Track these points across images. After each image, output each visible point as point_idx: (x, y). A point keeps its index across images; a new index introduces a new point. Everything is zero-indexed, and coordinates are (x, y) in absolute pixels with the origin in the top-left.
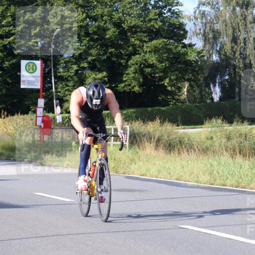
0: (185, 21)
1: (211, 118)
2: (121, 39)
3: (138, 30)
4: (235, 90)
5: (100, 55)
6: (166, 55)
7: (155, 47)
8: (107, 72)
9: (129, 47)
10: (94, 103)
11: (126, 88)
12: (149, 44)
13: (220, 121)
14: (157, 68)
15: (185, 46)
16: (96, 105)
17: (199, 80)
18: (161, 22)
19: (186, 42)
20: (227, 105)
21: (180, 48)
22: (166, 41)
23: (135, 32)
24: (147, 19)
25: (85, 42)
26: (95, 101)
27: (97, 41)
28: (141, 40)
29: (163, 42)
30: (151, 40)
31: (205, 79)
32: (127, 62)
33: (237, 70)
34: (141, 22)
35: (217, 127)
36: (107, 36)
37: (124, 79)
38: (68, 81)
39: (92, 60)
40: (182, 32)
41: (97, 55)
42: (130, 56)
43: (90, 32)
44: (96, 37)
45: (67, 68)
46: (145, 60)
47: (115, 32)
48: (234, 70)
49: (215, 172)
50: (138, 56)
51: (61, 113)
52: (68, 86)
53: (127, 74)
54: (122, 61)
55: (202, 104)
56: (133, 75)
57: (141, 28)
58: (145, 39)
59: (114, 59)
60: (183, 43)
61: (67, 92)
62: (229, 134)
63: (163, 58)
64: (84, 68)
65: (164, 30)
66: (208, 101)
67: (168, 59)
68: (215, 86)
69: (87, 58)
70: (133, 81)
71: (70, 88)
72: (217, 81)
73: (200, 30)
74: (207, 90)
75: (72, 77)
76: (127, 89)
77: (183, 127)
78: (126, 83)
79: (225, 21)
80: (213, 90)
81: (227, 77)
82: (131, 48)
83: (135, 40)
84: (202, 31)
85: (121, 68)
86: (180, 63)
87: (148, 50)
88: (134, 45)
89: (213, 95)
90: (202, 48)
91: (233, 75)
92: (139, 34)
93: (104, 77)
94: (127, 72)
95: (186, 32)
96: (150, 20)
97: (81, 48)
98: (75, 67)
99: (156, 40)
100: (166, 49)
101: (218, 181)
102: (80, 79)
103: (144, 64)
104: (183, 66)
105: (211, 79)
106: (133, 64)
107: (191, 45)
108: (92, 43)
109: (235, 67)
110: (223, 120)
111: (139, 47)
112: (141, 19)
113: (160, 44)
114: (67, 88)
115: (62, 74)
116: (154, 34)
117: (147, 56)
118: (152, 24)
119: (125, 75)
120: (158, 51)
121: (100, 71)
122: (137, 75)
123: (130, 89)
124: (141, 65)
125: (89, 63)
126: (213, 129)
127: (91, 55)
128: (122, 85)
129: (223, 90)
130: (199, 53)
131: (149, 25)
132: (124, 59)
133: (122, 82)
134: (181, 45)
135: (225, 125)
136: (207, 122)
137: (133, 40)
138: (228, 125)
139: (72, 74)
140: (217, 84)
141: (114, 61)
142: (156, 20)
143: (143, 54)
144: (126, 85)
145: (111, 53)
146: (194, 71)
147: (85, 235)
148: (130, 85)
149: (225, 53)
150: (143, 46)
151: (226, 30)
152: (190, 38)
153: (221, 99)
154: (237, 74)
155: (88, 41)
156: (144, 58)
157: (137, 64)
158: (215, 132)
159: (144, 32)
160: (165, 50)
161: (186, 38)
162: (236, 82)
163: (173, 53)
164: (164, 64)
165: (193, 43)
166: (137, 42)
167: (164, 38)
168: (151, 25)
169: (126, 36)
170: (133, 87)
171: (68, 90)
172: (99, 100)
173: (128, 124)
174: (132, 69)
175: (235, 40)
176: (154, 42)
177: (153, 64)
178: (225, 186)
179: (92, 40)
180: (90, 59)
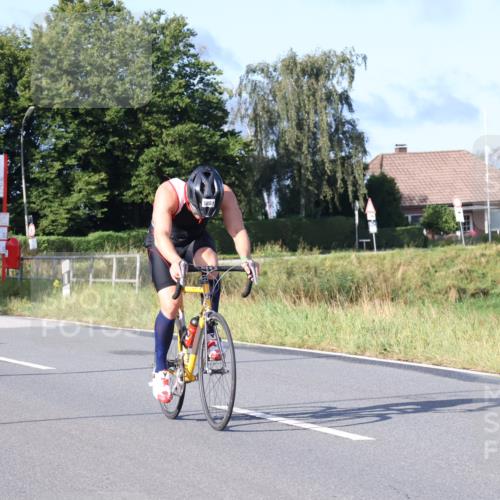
0: (225, 96)
1: (263, 243)
2: (128, 124)
3: (155, 109)
4: (299, 201)
5: (96, 146)
6: (196, 148)
7: (180, 135)
8: (106, 172)
9: (140, 135)
10: (203, 205)
11: (135, 198)
12: (171, 131)
13: (277, 248)
14: (183, 168)
15: (224, 135)
16: (207, 208)
17: (246, 186)
18: (189, 97)
19: (226, 128)
20: (288, 223)
21: (217, 138)
22: (196, 125)
23: (150, 113)
24: (168, 93)
25: (73, 126)
26: (205, 203)
27: (92, 126)
28: (158, 125)
29: (192, 128)
30: (173, 125)
31: (256, 184)
32: (137, 157)
33: (303, 171)
34: (159, 97)
35: (273, 256)
36: (107, 118)
37: (133, 184)
38: (47, 186)
39: (83, 154)
40: (220, 114)
41: (90, 146)
42: (141, 149)
43: (81, 111)
44: (91, 119)
45: (44, 166)
46: (165, 155)
47: (118, 112)
48: (299, 171)
49: (269, 325)
50: (154, 149)
51: (36, 235)
52: (47, 194)
53: (138, 176)
54: (130, 156)
55: (251, 221)
56: (147, 178)
57: (158, 107)
58: (165, 123)
59: (117, 153)
60: (222, 130)
61: (45, 203)
62: (292, 268)
63: (191, 153)
64: (71, 167)
65: (193, 110)
66: (260, 217)
67: (199, 154)
68: (269, 195)
69: (75, 152)
70: (146, 187)
71: (50, 197)
72: (274, 188)
73: (247, 110)
74: (258, 201)
75: (52, 180)
76: (137, 199)
77: (222, 256)
78: (136, 189)
79: (284, 97)
80: (266, 200)
81: (288, 182)
82: (143, 137)
83: (151, 124)
84: (250, 112)
85: (128, 166)
86: (217, 159)
87: (169, 140)
88: (147, 133)
89: (267, 208)
90: (250, 138)
91: (297, 179)
92: (155, 115)
93: (102, 180)
94: (137, 173)
95: (226, 113)
96: (172, 95)
97: (67, 135)
98: (57, 165)
99: (182, 124)
100: (197, 138)
101: (273, 338)
102: (64, 183)
103: (163, 161)
104: (222, 164)
105: (264, 185)
106: (146, 162)
107: (233, 133)
108: (83, 129)
109: (300, 166)
110: (282, 247)
111: (155, 135)
112: (158, 94)
113: (186, 132)
114: (45, 197)
115: (37, 176)
116: (178, 116)
117: (168, 148)
118: (175, 100)
119: (134, 178)
120: (185, 142)
121: (96, 171)
122: (152, 177)
123: (142, 199)
124: (158, 162)
125: (79, 159)
126: (268, 260)
127: (81, 146)
128: (131, 192)
129: (283, 201)
130: (247, 145)
131: (170, 102)
132: (133, 153)
133: (129, 187)
134: (219, 133)
135: (285, 253)
136: (258, 248)
137: (147, 124)
138: (289, 254)
139: (53, 176)
140: (273, 193)
141: (118, 156)
142: (181, 94)
143: (162, 146)
144: (135, 193)
145: (112, 143)
146: (240, 172)
147: (70, 421)
148: (141, 193)
149: (286, 146)
150: (162, 133)
151: (288, 111)
152: (233, 123)
153: (279, 214)
154: (303, 177)
155: (78, 125)
156: (163, 152)
157: (152, 161)
158: (271, 265)
159: (164, 113)
160: (195, 140)
161: (226, 123)
162: (302, 189)
163: (207, 145)
164: (193, 162)
165: (237, 131)
166: (153, 128)
167: (193, 122)
168: (174, 103)
169: (136, 119)
170: (147, 196)
171: (46, 199)
172: (213, 200)
173: (138, 252)
174: (144, 168)
175: (300, 126)
176: (179, 128)
177: (177, 161)
178: (284, 345)
179: (83, 123)
180: (80, 152)
